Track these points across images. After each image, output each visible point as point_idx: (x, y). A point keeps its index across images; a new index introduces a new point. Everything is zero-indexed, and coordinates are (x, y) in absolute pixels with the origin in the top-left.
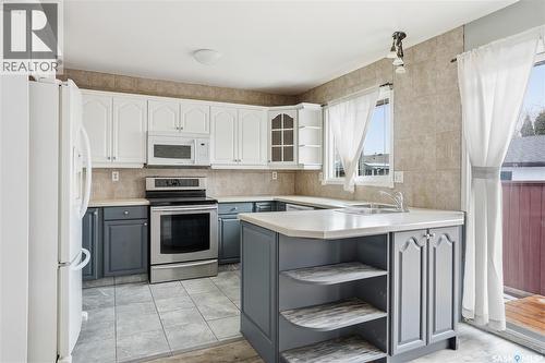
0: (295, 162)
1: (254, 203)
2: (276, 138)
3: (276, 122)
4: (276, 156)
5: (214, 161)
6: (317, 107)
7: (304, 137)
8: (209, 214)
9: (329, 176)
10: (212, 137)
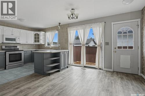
0: (39, 43)
1: (31, 51)
2: (35, 38)
3: (35, 35)
4: (35, 41)
5: (21, 42)
6: (44, 32)
7: (41, 38)
8: (21, 53)
9: (46, 45)
10: (21, 37)
